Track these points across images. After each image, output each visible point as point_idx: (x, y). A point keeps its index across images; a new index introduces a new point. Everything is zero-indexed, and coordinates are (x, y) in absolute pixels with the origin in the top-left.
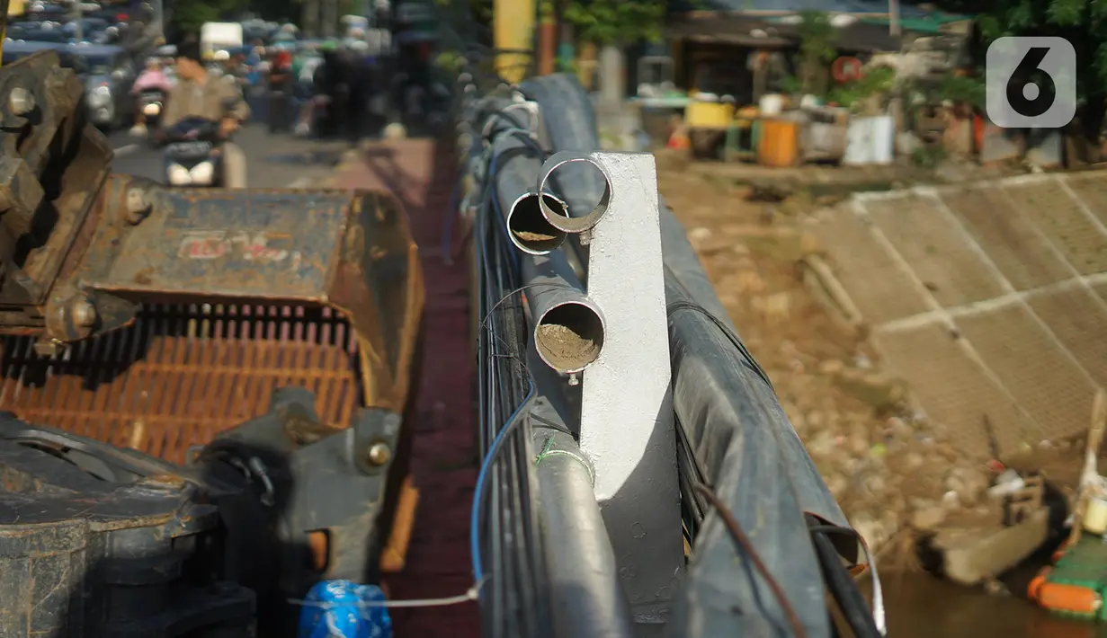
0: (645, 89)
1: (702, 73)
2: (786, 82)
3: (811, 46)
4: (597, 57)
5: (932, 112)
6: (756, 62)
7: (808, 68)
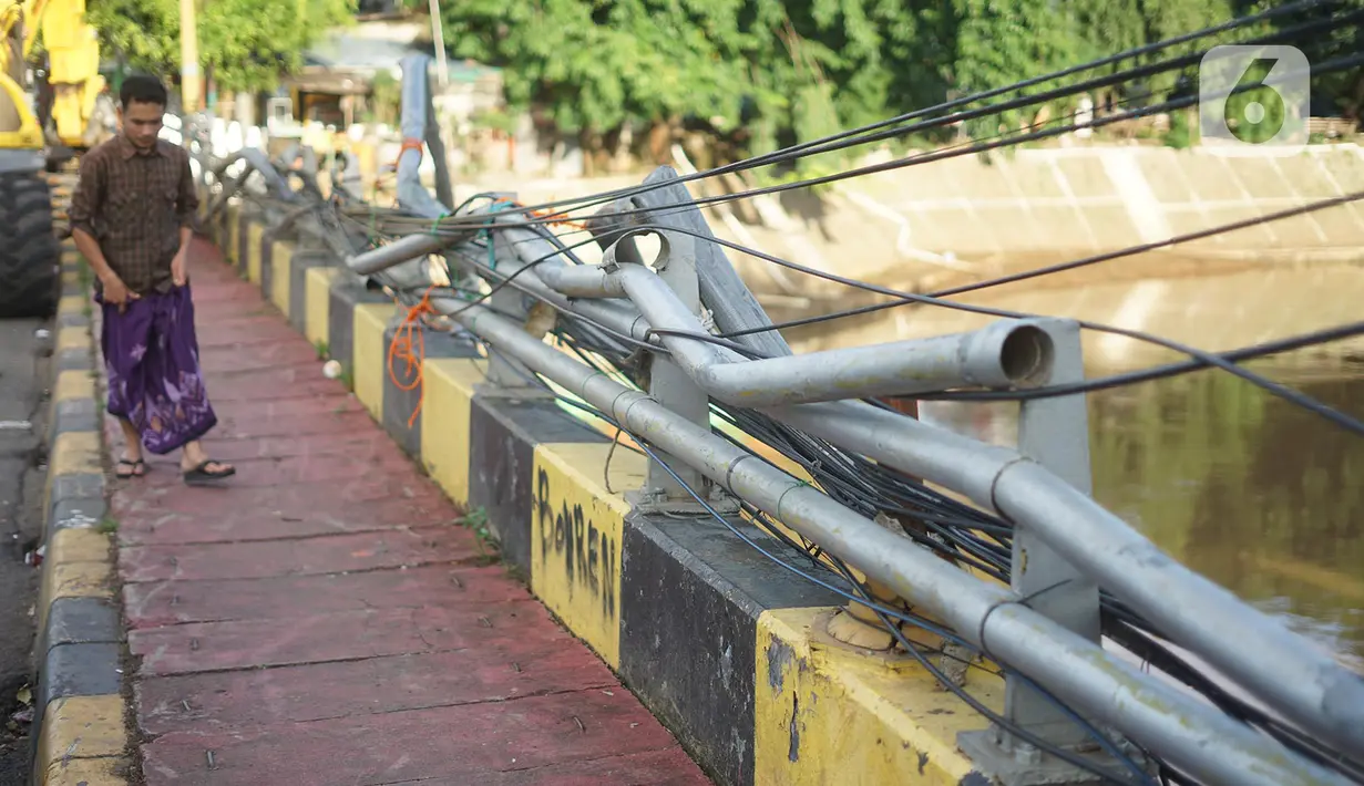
0: (272, 120)
1: (312, 111)
2: (366, 116)
3: (382, 92)
4: (234, 99)
5: (476, 137)
6: (346, 104)
7: (381, 107)
